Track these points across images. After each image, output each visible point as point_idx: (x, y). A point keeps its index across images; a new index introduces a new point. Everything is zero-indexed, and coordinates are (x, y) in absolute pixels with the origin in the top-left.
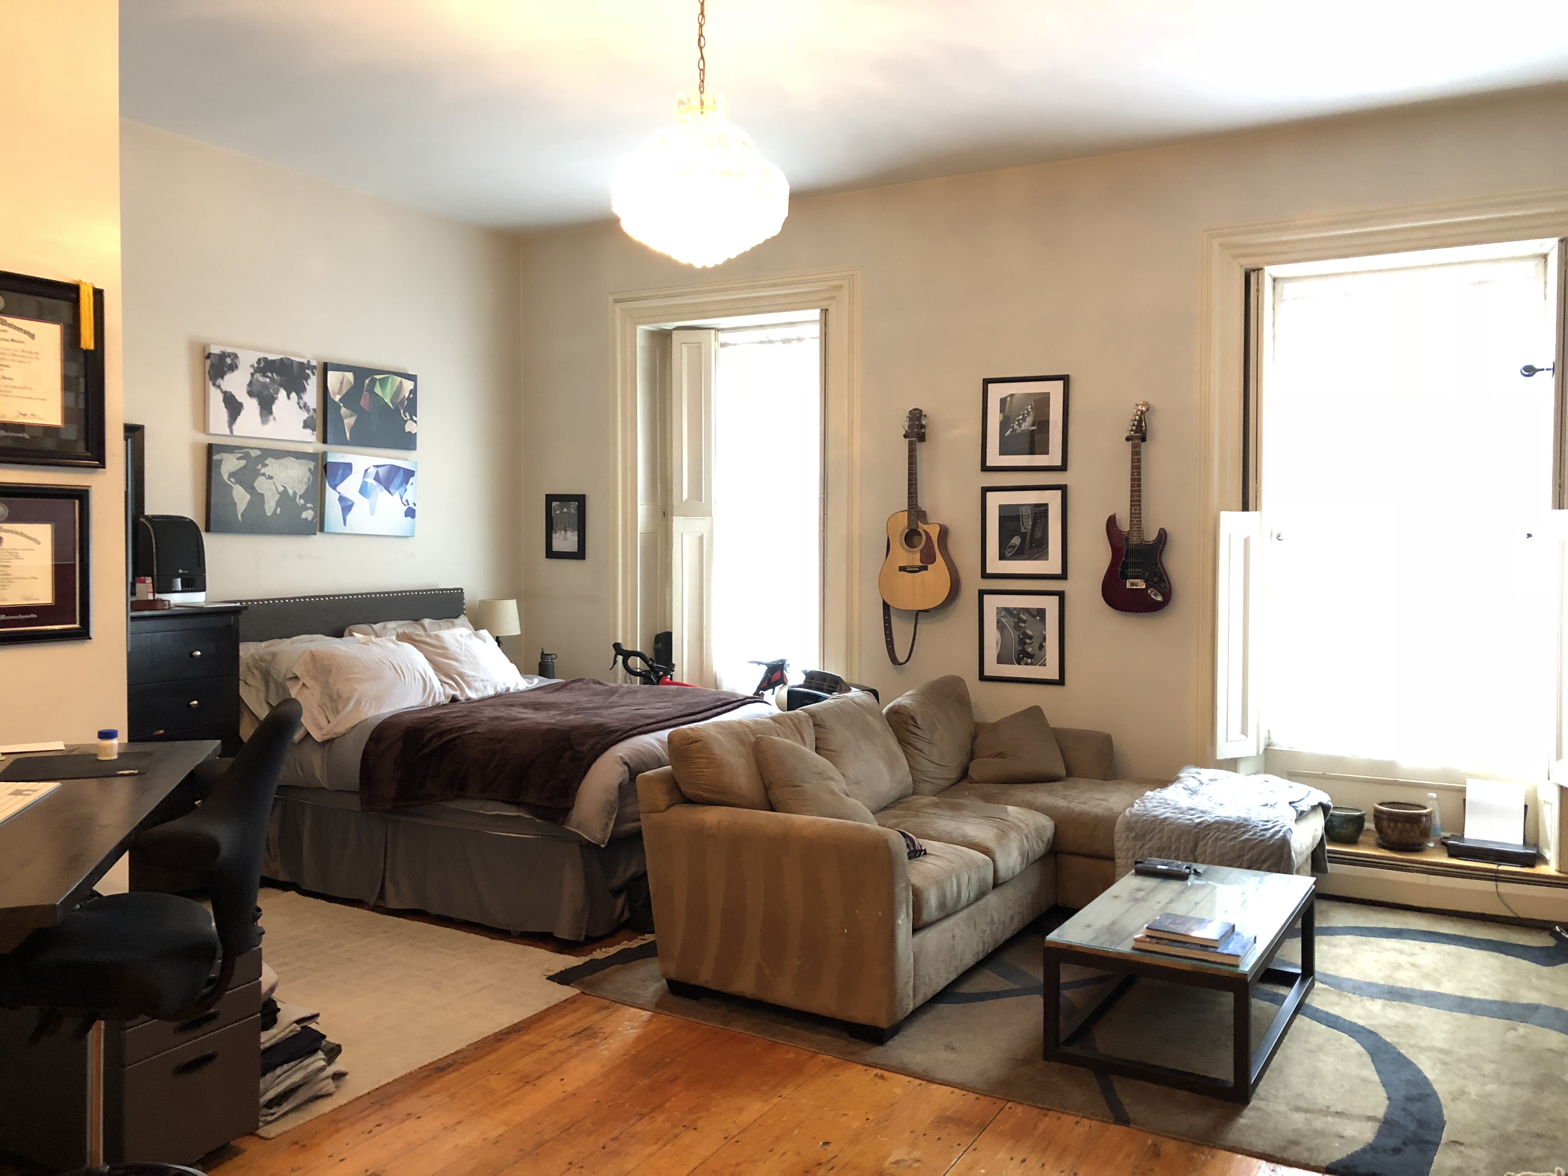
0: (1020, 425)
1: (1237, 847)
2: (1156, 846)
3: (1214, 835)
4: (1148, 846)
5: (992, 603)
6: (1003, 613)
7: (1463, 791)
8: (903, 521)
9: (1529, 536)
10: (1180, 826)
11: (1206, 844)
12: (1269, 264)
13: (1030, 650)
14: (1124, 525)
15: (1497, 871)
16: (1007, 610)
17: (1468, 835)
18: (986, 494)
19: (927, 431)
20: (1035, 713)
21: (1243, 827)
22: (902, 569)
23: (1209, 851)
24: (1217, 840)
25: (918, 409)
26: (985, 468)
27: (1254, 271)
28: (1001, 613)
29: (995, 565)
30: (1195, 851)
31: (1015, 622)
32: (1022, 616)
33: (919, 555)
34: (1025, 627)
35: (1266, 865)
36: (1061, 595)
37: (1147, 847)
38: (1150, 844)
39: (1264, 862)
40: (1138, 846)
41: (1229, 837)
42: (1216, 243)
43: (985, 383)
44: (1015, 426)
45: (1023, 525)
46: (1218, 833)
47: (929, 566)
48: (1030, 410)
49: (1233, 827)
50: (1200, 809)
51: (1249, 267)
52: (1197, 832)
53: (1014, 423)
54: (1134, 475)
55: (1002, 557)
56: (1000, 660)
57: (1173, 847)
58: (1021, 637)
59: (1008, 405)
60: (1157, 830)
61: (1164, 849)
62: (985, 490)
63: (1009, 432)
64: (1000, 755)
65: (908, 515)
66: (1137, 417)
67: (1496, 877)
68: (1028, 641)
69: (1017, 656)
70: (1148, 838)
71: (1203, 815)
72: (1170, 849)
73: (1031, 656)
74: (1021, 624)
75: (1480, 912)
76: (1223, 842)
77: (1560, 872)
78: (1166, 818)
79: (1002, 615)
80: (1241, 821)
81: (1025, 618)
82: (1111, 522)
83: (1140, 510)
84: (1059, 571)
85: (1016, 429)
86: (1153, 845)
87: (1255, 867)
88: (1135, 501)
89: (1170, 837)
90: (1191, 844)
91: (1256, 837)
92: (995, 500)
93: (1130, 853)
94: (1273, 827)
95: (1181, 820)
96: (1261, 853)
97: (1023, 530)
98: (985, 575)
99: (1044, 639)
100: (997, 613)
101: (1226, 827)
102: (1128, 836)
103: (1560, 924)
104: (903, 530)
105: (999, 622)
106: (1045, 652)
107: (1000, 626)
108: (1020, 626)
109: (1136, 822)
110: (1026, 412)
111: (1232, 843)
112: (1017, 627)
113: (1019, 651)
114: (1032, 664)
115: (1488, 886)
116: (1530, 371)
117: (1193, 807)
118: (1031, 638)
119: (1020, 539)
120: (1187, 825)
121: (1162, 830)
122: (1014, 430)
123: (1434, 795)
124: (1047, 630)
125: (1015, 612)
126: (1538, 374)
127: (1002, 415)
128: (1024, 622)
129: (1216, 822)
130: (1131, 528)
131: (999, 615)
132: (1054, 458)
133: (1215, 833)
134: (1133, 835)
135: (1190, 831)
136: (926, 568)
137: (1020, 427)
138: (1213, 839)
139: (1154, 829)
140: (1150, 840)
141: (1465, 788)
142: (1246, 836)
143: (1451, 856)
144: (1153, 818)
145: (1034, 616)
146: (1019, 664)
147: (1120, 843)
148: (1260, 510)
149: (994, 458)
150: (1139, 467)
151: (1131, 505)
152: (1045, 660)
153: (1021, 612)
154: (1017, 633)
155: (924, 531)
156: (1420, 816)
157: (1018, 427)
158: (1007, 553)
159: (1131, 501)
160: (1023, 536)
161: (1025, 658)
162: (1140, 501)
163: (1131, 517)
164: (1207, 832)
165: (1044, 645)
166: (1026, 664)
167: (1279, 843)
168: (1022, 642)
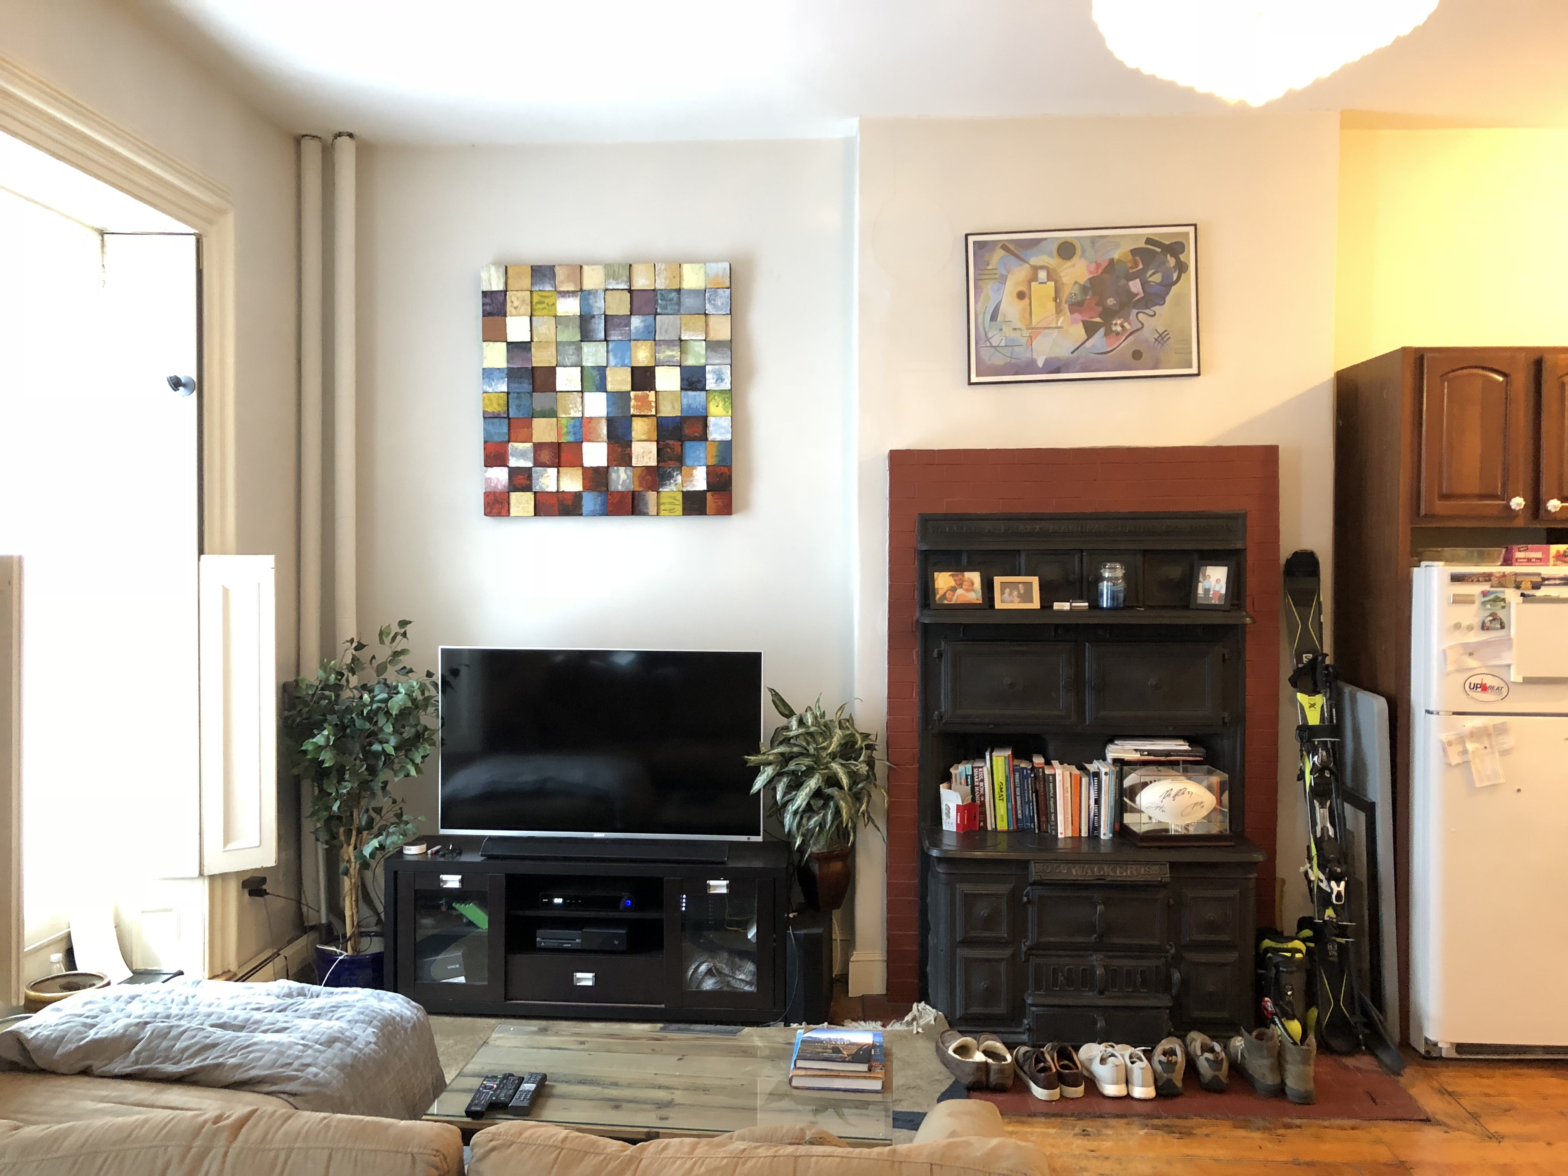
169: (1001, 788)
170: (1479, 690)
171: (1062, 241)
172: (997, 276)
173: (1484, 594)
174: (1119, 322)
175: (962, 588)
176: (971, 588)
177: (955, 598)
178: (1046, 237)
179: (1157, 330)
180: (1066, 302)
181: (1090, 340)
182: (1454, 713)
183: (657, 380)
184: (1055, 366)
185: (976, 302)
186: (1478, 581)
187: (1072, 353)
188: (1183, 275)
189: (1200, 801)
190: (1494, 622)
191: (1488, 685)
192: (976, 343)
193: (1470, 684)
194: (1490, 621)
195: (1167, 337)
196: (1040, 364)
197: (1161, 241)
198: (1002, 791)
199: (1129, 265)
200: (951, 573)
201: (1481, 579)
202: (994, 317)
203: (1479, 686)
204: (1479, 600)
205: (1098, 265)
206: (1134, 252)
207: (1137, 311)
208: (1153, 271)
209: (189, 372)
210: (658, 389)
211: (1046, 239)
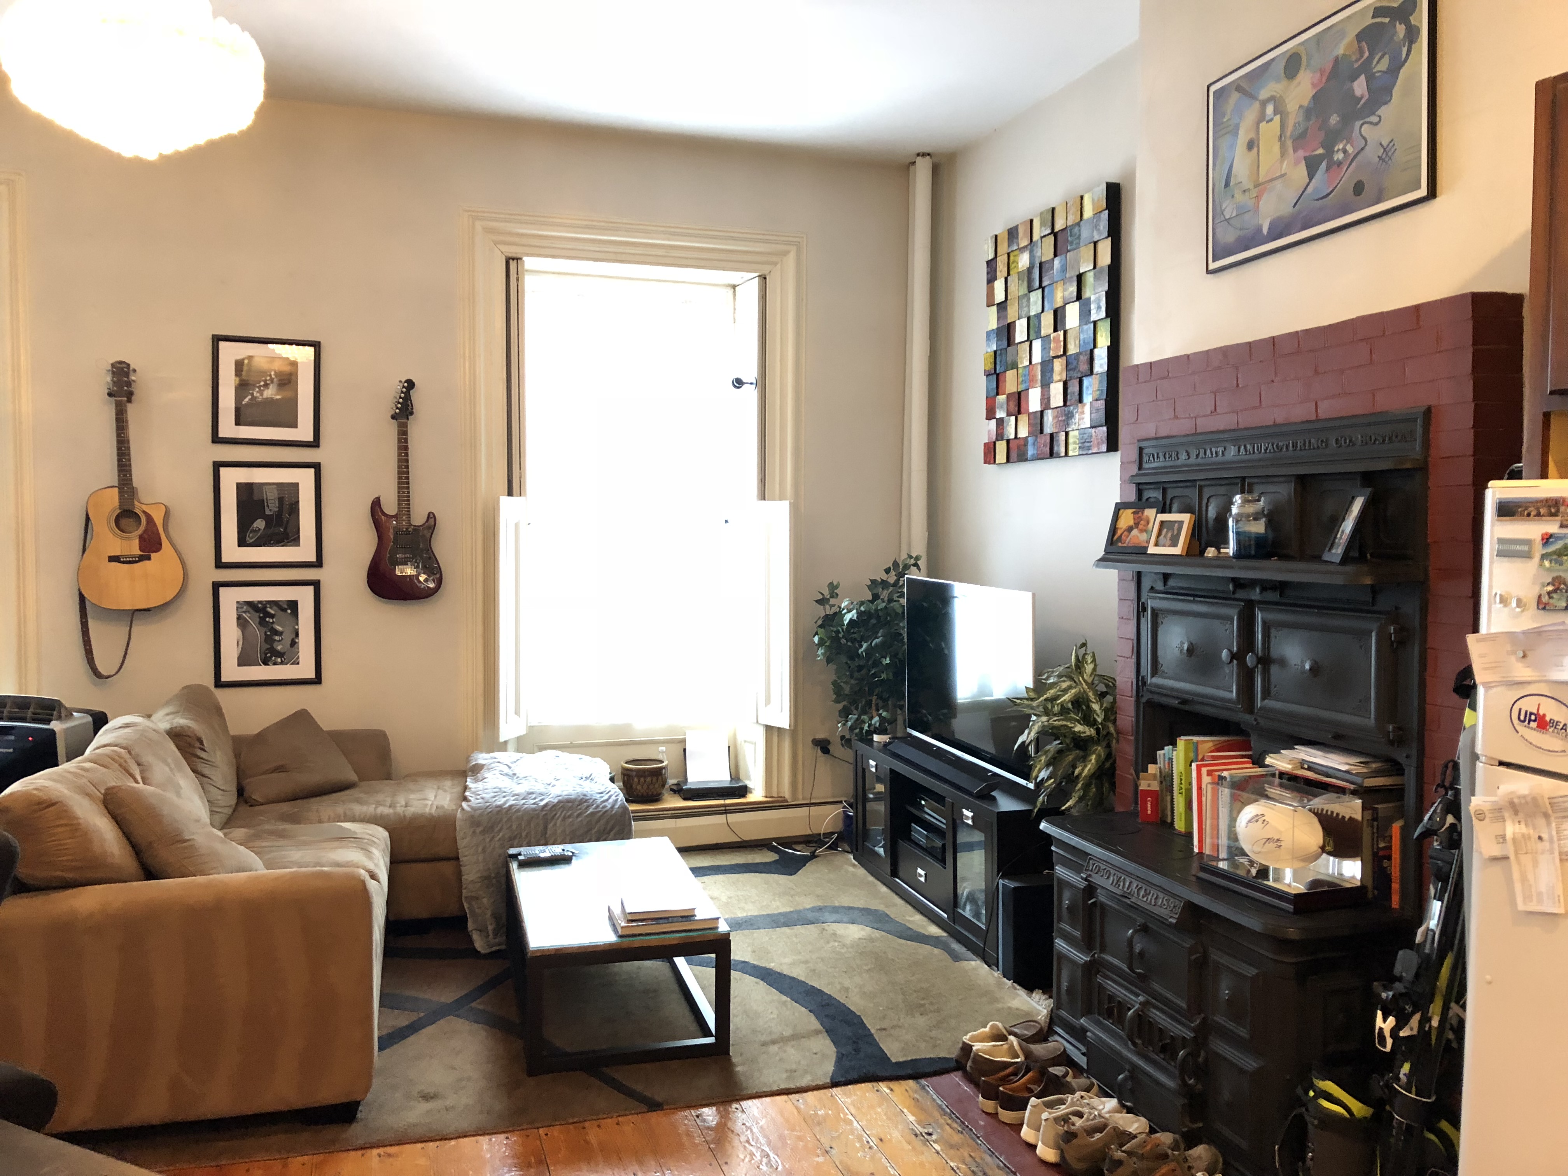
0: (261, 392)
1: (585, 823)
2: (507, 836)
3: (561, 815)
4: (499, 837)
5: (230, 598)
6: (245, 607)
7: (683, 741)
8: (112, 500)
9: (726, 521)
10: (527, 811)
11: (555, 824)
12: (528, 255)
13: (279, 648)
14: (390, 506)
15: (725, 805)
16: (250, 604)
17: (690, 779)
18: (219, 471)
19: (135, 388)
20: (302, 718)
21: (585, 802)
22: (113, 559)
23: (559, 831)
24: (564, 819)
25: (124, 362)
26: (216, 439)
27: (513, 259)
28: (242, 608)
29: (232, 552)
30: (546, 834)
31: (260, 617)
32: (269, 609)
33: (137, 541)
34: (273, 622)
35: (612, 834)
36: (316, 585)
37: (497, 839)
38: (501, 834)
39: (611, 831)
40: (488, 840)
41: (575, 814)
42: (479, 225)
43: (215, 340)
44: (255, 393)
45: (268, 506)
46: (565, 812)
47: (153, 555)
48: (273, 376)
49: (577, 803)
50: (538, 791)
51: (510, 255)
52: (546, 814)
53: (254, 390)
54: (402, 456)
55: (242, 543)
56: (244, 661)
57: (524, 834)
58: (269, 633)
59: (245, 368)
60: (505, 820)
61: (515, 837)
62: (218, 466)
63: (247, 400)
64: (280, 769)
65: (119, 492)
66: (403, 395)
67: (726, 810)
68: (277, 638)
69: (263, 656)
70: (496, 830)
71: (543, 797)
72: (521, 836)
73: (281, 655)
74: (267, 619)
75: (715, 842)
76: (571, 820)
77: (766, 797)
78: (511, 806)
79: (244, 610)
80: (582, 797)
81: (273, 612)
82: (376, 505)
83: (409, 492)
84: (313, 558)
85: (256, 397)
86: (503, 836)
87: (603, 838)
88: (403, 483)
89: (520, 825)
90: (541, 827)
91: (598, 810)
92: (231, 478)
93: (480, 849)
94: (610, 797)
95: (526, 806)
96: (608, 822)
97: (268, 512)
98: (219, 564)
99: (297, 635)
100: (237, 608)
101: (570, 804)
102: (474, 832)
103: (774, 839)
104: (114, 510)
105: (239, 618)
106: (298, 648)
107: (241, 622)
108: (268, 622)
109: (481, 815)
110: (268, 378)
111: (579, 819)
112: (262, 622)
113: (267, 649)
114: (282, 663)
115: (720, 819)
116: (739, 383)
117: (531, 791)
118: (280, 634)
119: (264, 523)
120: (534, 810)
121: (510, 819)
122: (254, 398)
123: (664, 749)
124: (300, 625)
125: (260, 605)
126: (745, 385)
127: (238, 379)
128: (272, 616)
129: (559, 802)
130: (399, 511)
131: (240, 610)
132: (304, 431)
133: (562, 813)
134: (481, 829)
135: (538, 815)
136: (149, 558)
137: (262, 395)
138: (560, 819)
139: (501, 820)
140: (500, 831)
141: (685, 739)
142: (591, 810)
143: (685, 799)
144: (498, 809)
145: (284, 610)
146: (266, 664)
147: (465, 842)
148: (525, 495)
149: (228, 428)
150: (406, 448)
151: (399, 488)
152: (298, 657)
153: (268, 606)
154: (264, 630)
155: (144, 512)
156: (661, 769)
157: (258, 395)
158: (248, 539)
159: (399, 483)
160: (268, 520)
161: (273, 658)
162: (408, 483)
163: (399, 500)
164: (554, 813)
165: (297, 641)
166: (275, 664)
167: (621, 810)
168: (269, 640)
169: (1181, 779)
170: (1534, 725)
171: (1288, 55)
172: (1231, 128)
173: (1547, 539)
174: (1341, 147)
175: (1137, 528)
176: (1144, 528)
177: (1128, 540)
178: (1272, 57)
179: (1381, 144)
180: (1291, 136)
181: (1314, 181)
182: (1501, 763)
183: (1067, 319)
184: (1279, 229)
185: (1214, 169)
186: (1538, 515)
187: (1294, 206)
188: (1413, 46)
189: (1276, 838)
190: (1554, 595)
191: (1548, 719)
192: (1213, 219)
193: (1520, 710)
194: (1549, 593)
195: (1393, 150)
196: (1265, 231)
197: (1389, 5)
198: (1181, 784)
199: (1354, 58)
200: (1134, 510)
201: (1542, 511)
202: (1227, 184)
203: (1533, 717)
204: (1539, 550)
205: (1322, 71)
206: (1360, 37)
207: (1361, 122)
208: (1380, 54)
209: (750, 374)
210: (1067, 327)
211: (1273, 60)
